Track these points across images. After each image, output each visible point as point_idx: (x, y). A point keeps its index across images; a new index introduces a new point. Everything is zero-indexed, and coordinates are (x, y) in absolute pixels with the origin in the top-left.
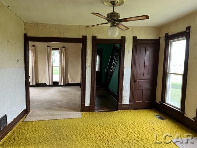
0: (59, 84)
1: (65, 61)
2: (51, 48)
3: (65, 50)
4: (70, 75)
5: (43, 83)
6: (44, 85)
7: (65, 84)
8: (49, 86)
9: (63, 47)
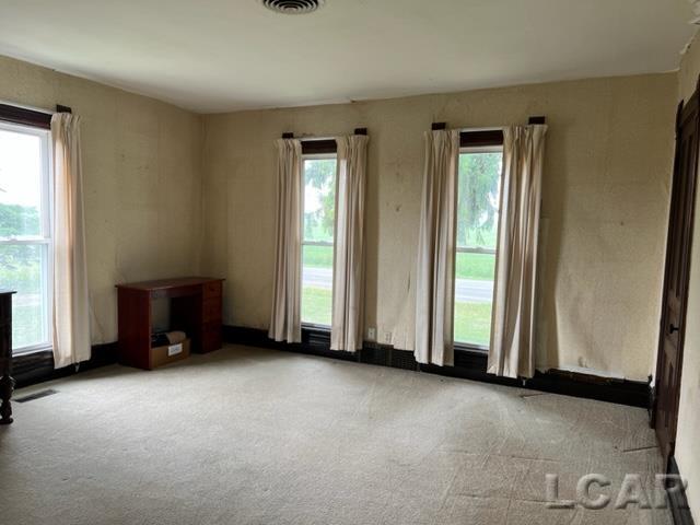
0: (493, 369)
1: (541, 217)
2: (455, 134)
3: (546, 138)
4: (574, 318)
5: (399, 346)
6: (402, 360)
7: (530, 375)
8: (430, 368)
9: (535, 121)
